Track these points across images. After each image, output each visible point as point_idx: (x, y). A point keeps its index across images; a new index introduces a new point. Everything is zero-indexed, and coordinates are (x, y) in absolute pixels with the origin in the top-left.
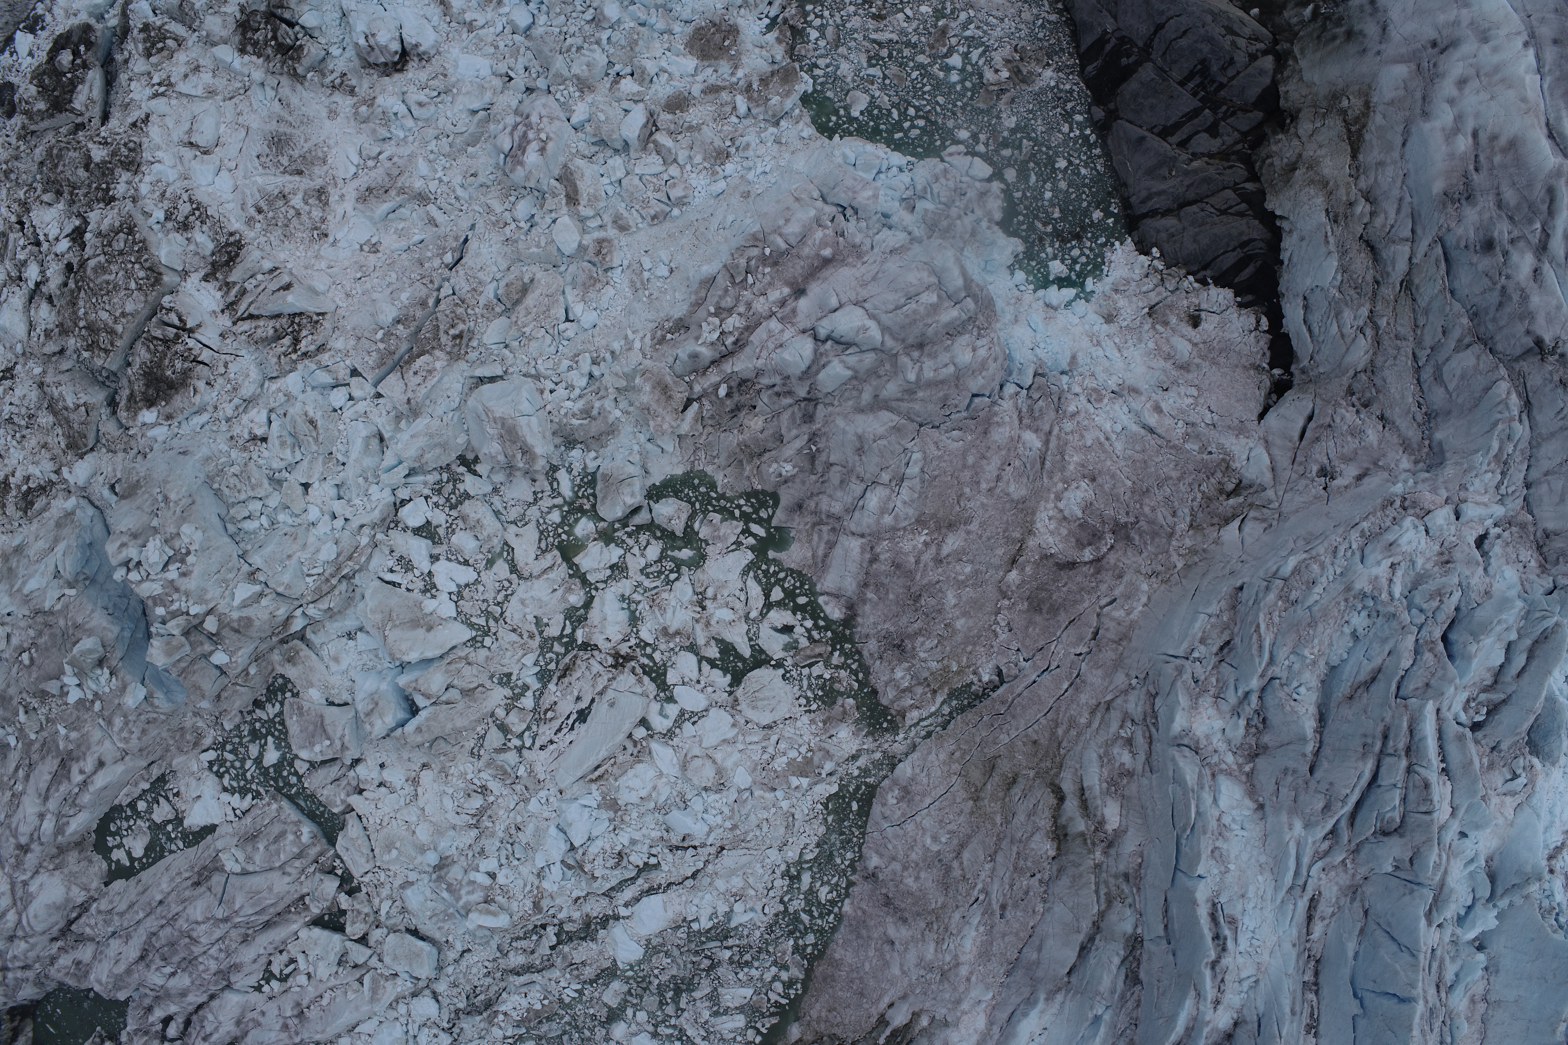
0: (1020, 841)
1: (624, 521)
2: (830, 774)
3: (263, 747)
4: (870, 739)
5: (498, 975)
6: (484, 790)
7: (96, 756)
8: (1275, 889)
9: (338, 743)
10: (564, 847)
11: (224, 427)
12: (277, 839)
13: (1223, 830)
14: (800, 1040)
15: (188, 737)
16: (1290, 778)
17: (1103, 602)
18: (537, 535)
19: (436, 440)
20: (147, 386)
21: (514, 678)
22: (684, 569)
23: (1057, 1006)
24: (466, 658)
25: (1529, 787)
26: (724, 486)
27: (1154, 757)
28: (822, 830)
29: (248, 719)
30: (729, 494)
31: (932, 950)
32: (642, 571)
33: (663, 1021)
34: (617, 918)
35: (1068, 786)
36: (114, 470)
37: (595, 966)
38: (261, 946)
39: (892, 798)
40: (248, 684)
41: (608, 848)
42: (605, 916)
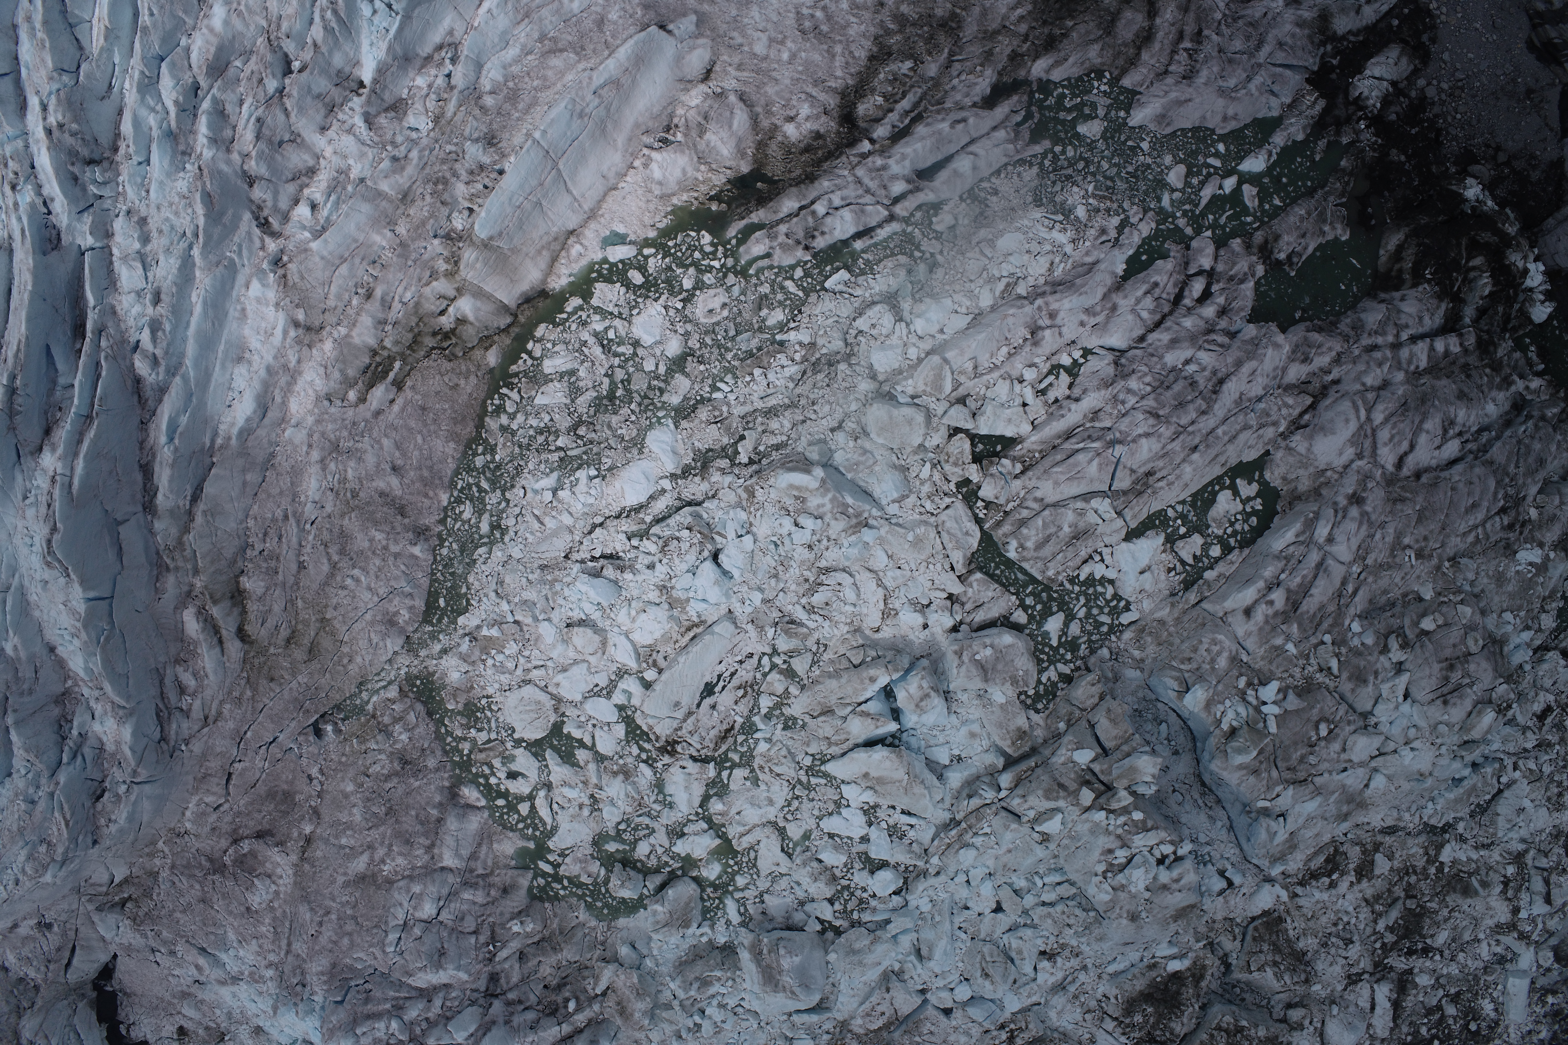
1: (672, 877)
3: (1064, 632)
5: (803, 402)
6: (811, 610)
7: (1252, 622)
8: (22, 587)
9: (965, 658)
10: (723, 559)
11: (1089, 962)
12: (1047, 540)
14: (487, 349)
15: (1150, 637)
16: (26, 687)
17: (226, 807)
18: (759, 864)
19: (855, 958)
20: (1178, 993)
21: (780, 726)
22: (612, 833)
24: (830, 744)
26: (578, 909)
28: (471, 579)
30: (574, 900)
31: (350, 471)
32: (654, 831)
33: (627, 360)
34: (673, 477)
35: (234, 647)
36: (1226, 902)
37: (697, 421)
38: (1074, 415)
39: (405, 615)
40: (1069, 708)
41: (677, 561)
42: (686, 478)
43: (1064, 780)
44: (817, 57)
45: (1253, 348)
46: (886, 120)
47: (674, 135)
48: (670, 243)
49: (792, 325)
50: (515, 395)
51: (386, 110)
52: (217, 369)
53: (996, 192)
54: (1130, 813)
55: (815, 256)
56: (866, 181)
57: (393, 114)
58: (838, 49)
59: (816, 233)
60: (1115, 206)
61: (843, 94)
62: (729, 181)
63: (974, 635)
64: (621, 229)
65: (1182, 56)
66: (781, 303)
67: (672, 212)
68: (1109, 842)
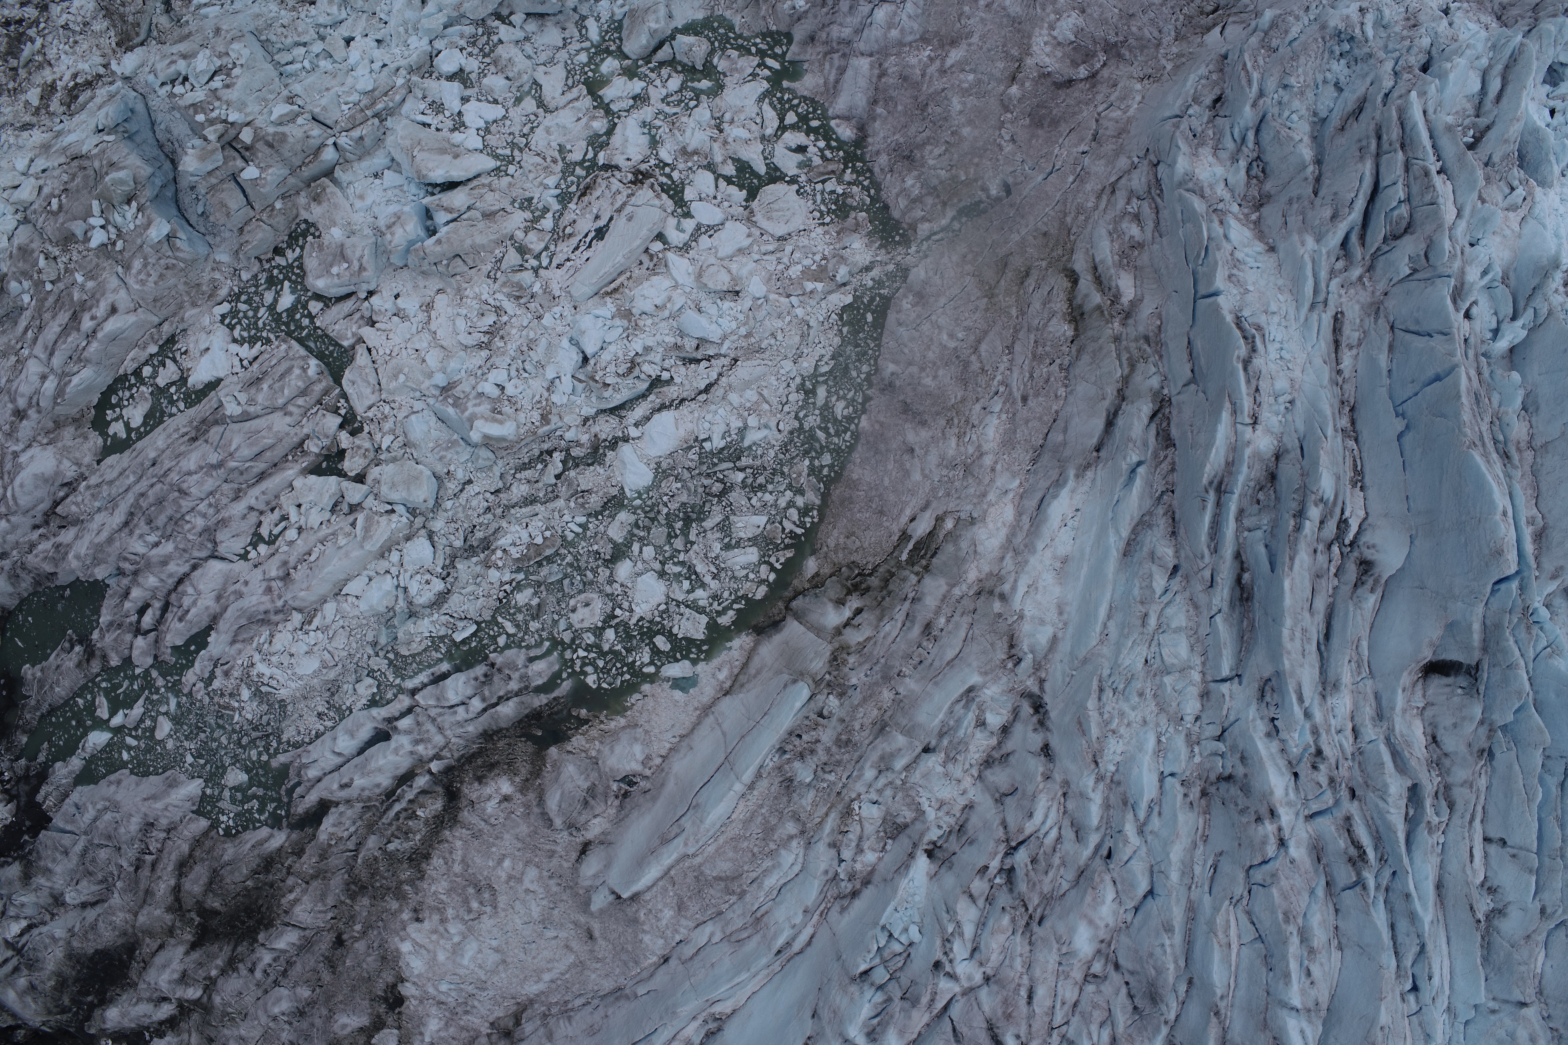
0: (1037, 329)
1: (647, 59)
2: (844, 285)
3: (278, 293)
4: (883, 251)
5: (499, 511)
6: (499, 310)
7: (110, 301)
8: (1297, 309)
9: (357, 265)
10: (577, 358)
12: (282, 376)
13: (1237, 263)
14: (817, 574)
15: (204, 288)
16: (1295, 206)
17: (1100, 108)
18: (564, 74)
21: (535, 201)
23: (1088, 483)
24: (490, 185)
25: (1529, 199)
26: (742, 26)
27: (1163, 223)
28: (837, 341)
29: (267, 266)
30: (746, 34)
31: (953, 446)
32: (663, 100)
33: (671, 557)
34: (626, 439)
35: (1080, 264)
37: (601, 494)
38: (253, 497)
39: (906, 304)
40: (271, 222)
41: (620, 354)
42: (614, 438)
43: (268, 151)
44: (478, 860)
45: (98, 555)
46: (415, 791)
47: (620, 789)
48: (627, 677)
49: (507, 587)
50: (789, 526)
51: (906, 826)
52: (1088, 549)
53: (320, 715)
54: (207, 120)
55: (486, 657)
56: (432, 729)
57: (900, 820)
58: (457, 868)
59: (482, 679)
60: (216, 699)
61: (455, 821)
62: (569, 739)
63: (352, 288)
64: (678, 694)
65: (153, 846)
66: (519, 610)
67: (626, 709)
68: (226, 94)
